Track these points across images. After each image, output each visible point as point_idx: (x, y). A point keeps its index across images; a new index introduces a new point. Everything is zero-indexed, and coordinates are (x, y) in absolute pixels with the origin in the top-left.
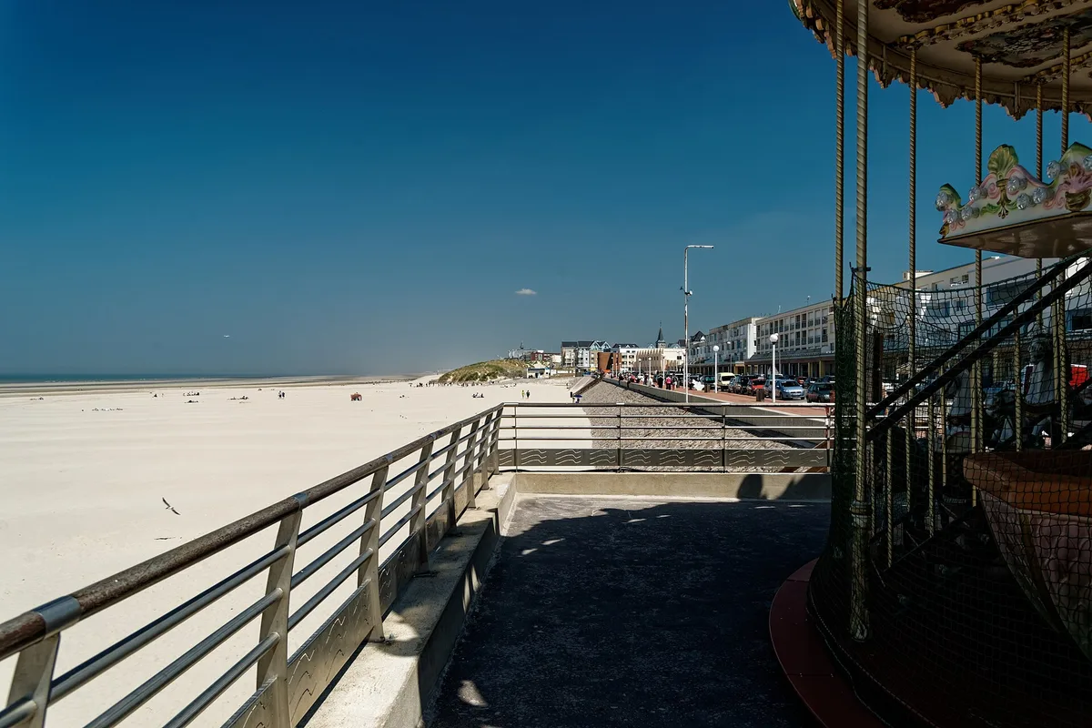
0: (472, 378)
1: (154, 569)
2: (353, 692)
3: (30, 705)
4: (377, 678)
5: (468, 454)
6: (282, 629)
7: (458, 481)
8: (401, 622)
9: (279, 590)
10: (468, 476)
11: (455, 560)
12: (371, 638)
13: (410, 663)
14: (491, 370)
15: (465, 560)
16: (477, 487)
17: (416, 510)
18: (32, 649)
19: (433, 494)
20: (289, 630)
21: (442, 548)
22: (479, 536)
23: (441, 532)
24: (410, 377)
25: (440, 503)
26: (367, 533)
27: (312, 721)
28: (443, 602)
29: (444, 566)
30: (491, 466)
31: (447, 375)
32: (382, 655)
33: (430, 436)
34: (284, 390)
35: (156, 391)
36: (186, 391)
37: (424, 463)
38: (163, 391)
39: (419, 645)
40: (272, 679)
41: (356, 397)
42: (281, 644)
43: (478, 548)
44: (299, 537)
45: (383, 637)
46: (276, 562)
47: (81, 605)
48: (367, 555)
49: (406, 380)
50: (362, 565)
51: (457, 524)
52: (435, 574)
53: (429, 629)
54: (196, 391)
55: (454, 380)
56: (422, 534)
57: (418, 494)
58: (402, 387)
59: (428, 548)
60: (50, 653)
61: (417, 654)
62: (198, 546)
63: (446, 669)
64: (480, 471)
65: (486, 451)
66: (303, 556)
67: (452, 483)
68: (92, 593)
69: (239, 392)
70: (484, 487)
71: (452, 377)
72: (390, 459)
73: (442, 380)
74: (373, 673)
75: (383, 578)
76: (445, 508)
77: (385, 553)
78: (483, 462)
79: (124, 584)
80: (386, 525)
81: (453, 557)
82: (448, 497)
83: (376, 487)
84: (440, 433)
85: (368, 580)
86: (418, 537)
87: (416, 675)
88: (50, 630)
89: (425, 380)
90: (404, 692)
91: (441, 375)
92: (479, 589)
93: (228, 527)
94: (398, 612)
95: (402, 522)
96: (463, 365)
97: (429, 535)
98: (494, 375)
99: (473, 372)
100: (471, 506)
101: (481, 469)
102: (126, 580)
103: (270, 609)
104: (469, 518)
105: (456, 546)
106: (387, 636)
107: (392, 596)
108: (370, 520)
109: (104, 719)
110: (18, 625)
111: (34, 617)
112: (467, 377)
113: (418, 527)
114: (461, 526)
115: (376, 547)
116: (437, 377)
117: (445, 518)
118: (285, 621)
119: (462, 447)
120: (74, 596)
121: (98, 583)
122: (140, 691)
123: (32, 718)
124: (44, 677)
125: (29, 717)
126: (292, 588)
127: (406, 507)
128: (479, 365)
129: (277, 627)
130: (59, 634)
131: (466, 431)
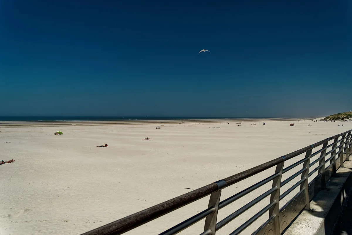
0: (338, 118)
1: (243, 175)
2: (300, 226)
3: (214, 209)
4: (309, 222)
5: (341, 147)
6: (278, 200)
7: (337, 156)
8: (317, 205)
9: (277, 187)
10: (341, 155)
11: (337, 186)
12: (305, 208)
13: (321, 220)
14: (346, 116)
15: (341, 186)
16: (344, 159)
17: (321, 166)
18: (215, 193)
19: (327, 161)
20: (280, 200)
21: (331, 181)
22: (346, 178)
23: (330, 175)
24: (312, 118)
25: (329, 164)
26: (304, 172)
27: (286, 232)
28: (333, 200)
29: (331, 187)
30: (350, 152)
31: (327, 118)
32: (310, 215)
33: (326, 139)
34: (265, 122)
35: (229, 122)
36: (237, 122)
37: (324, 149)
38: (230, 122)
39: (324, 214)
40: (274, 215)
41: (292, 125)
42: (277, 204)
43: (346, 182)
44: (283, 170)
45: (310, 209)
46: (275, 178)
47: (226, 183)
48: (303, 180)
49: (310, 119)
50: (302, 183)
51: (337, 172)
52: (329, 190)
53: (327, 209)
54: (240, 122)
55: (330, 119)
56: (323, 174)
57: (322, 160)
58: (309, 122)
59: (326, 180)
60: (219, 195)
61: (324, 217)
62: (255, 170)
63: (335, 225)
64: (345, 154)
65: (348, 146)
66: (284, 177)
67: (335, 157)
68: (228, 180)
69: (253, 123)
70: (347, 160)
71: (329, 118)
72: (312, 147)
73: (325, 120)
74: (307, 221)
75: (309, 188)
76: (332, 166)
77: (311, 179)
78: (346, 150)
79: (236, 178)
80: (311, 169)
81: (336, 184)
82: (333, 162)
83: (307, 156)
84: (331, 139)
85: (304, 188)
86: (322, 176)
87: (324, 225)
88: (219, 189)
89: (318, 119)
90: (320, 230)
91: (325, 118)
92: (347, 198)
93: (263, 164)
94: (315, 201)
95: (316, 169)
96: (334, 114)
97: (326, 176)
98: (347, 118)
99: (338, 116)
100: (342, 166)
101: (345, 153)
102: (237, 177)
103: (274, 193)
104: (341, 170)
105: (336, 180)
106: (311, 209)
107: (313, 195)
108: (305, 167)
109: (230, 217)
110: (212, 186)
111: (215, 184)
112: (335, 118)
113: (322, 172)
114: (338, 173)
115: (307, 177)
116: (323, 118)
117: (331, 170)
118: (278, 197)
119: (338, 144)
120: (224, 180)
121: (229, 177)
122: (239, 211)
123: (214, 213)
124: (217, 202)
125: (214, 212)
126: (281, 187)
127: (317, 165)
128: (341, 114)
129: (276, 198)
130: (221, 190)
131: (340, 138)
